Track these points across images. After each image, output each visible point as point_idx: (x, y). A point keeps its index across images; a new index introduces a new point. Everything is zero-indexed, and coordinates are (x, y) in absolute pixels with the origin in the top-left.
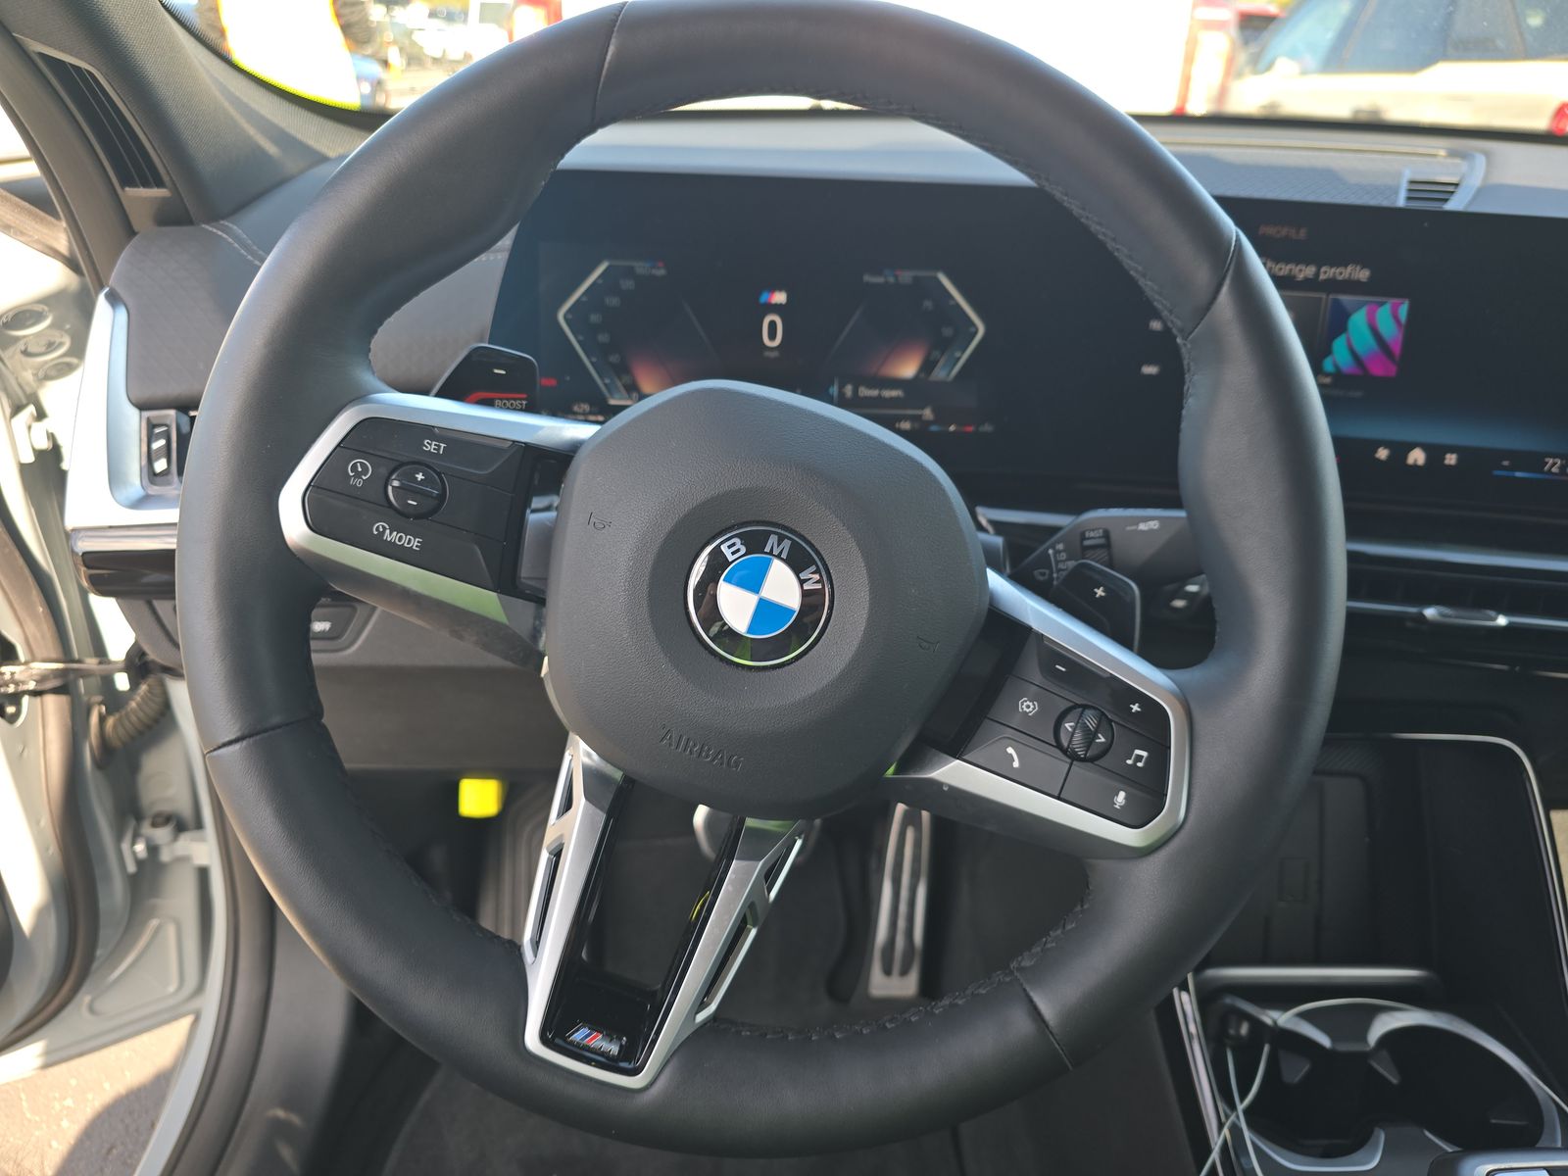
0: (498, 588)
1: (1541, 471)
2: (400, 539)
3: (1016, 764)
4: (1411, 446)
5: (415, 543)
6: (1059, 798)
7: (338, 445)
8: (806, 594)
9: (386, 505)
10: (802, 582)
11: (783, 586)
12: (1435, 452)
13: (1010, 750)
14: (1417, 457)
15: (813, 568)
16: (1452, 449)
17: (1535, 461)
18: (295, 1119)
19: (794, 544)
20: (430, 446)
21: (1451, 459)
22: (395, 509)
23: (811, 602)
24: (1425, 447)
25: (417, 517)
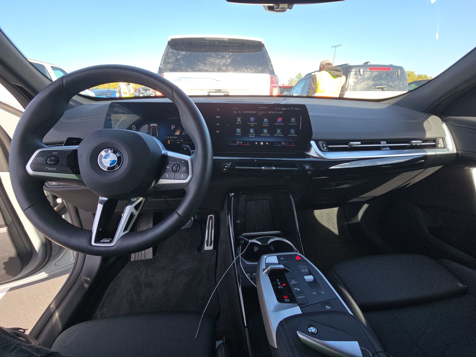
0: (74, 173)
1: (281, 144)
2: (52, 169)
3: (168, 176)
4: (261, 142)
5: (55, 169)
6: (174, 179)
7: (36, 156)
8: (118, 157)
9: (46, 164)
10: (116, 155)
11: (113, 157)
12: (264, 142)
13: (166, 175)
14: (262, 143)
15: (118, 153)
16: (267, 142)
17: (280, 143)
18: (89, 279)
19: (114, 150)
20: (55, 153)
21: (267, 143)
22: (50, 165)
23: (119, 158)
24: (263, 142)
25: (54, 165)
